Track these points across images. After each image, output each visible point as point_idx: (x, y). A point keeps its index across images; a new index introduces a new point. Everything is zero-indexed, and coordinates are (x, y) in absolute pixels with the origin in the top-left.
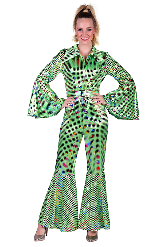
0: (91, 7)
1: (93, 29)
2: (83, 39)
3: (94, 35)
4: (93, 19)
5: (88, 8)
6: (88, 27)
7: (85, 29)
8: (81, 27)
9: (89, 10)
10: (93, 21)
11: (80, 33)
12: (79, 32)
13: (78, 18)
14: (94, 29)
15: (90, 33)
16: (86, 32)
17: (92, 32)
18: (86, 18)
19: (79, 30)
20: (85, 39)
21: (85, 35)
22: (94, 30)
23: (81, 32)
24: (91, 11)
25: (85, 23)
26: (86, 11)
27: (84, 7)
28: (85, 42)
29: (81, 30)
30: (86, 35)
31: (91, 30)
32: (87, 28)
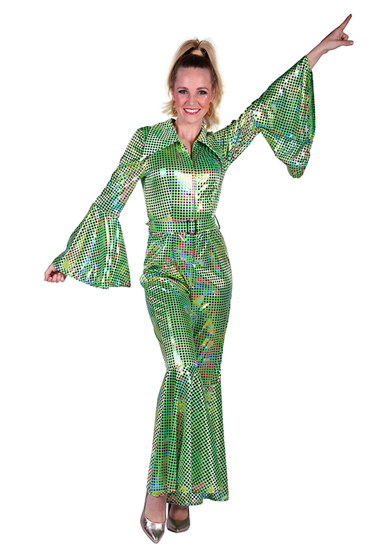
0: (208, 44)
1: (211, 93)
2: (188, 110)
3: (211, 104)
4: (211, 70)
5: (202, 46)
6: (200, 86)
7: (193, 90)
8: (185, 86)
9: (203, 50)
10: (211, 75)
11: (182, 99)
12: (180, 95)
13: (179, 67)
14: (212, 91)
15: (203, 100)
16: (195, 96)
17: (208, 98)
18: (197, 69)
19: (180, 92)
20: (192, 111)
21: (192, 104)
22: (213, 93)
23: (186, 95)
24: (209, 55)
25: (194, 79)
26: (198, 53)
27: (194, 45)
28: (192, 119)
29: (184, 91)
30: (194, 102)
31: (205, 93)
32: (198, 89)
